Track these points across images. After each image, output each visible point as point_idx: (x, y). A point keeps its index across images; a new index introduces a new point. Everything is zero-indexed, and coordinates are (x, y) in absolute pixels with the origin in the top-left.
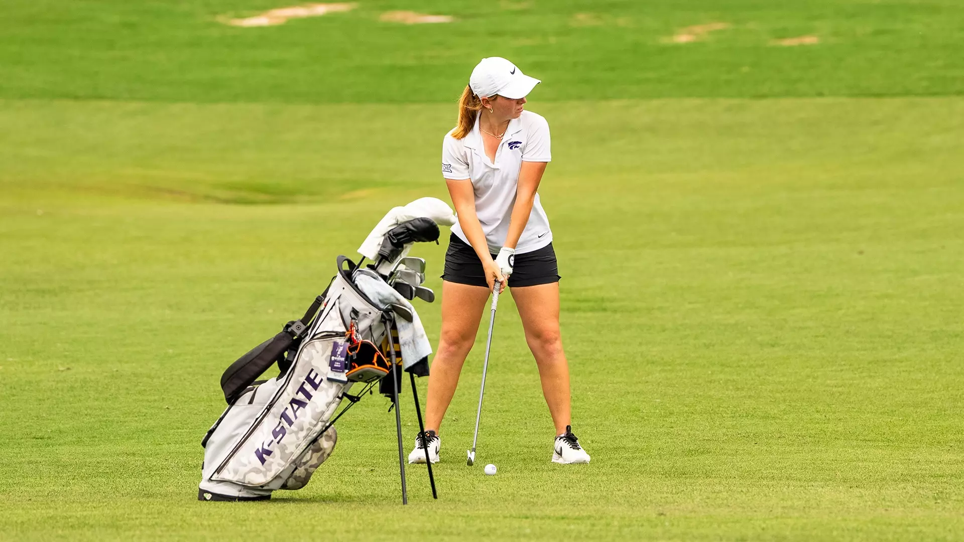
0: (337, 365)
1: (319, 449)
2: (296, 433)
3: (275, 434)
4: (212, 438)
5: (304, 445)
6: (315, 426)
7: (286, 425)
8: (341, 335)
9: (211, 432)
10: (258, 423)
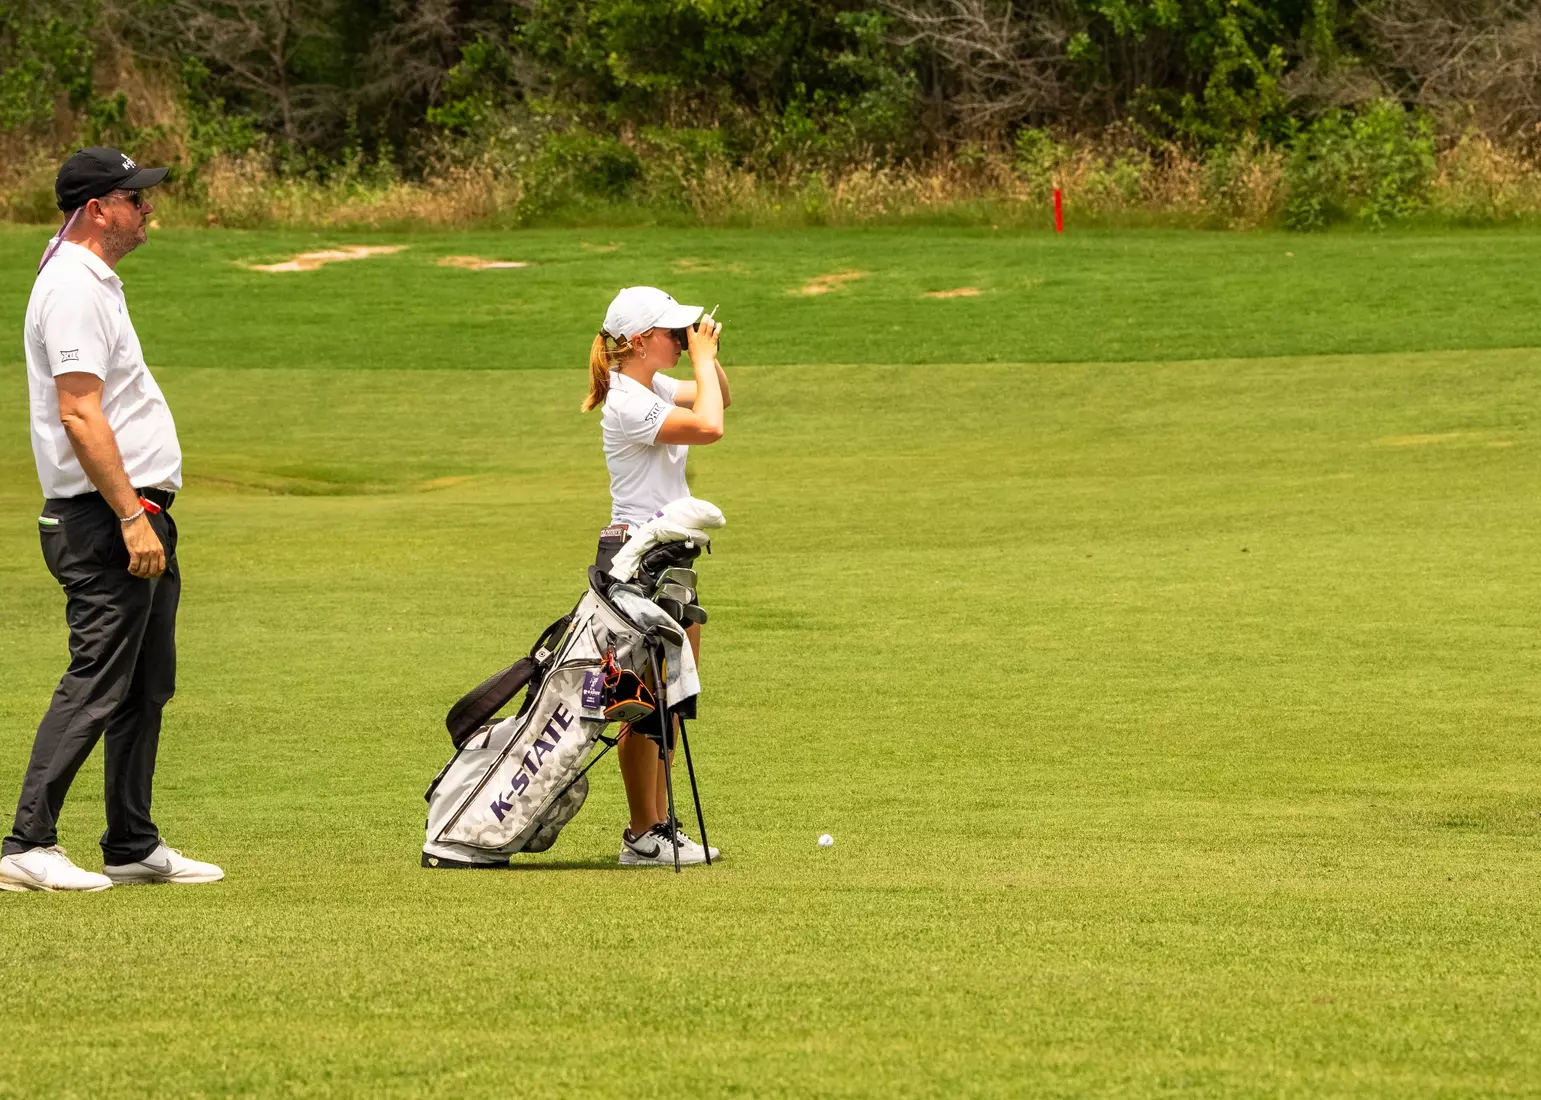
0: (590, 700)
1: (568, 802)
2: (542, 783)
3: (516, 783)
4: (438, 789)
5: (551, 798)
6: (565, 774)
7: (529, 774)
8: (596, 663)
9: (436, 783)
10: (493, 769)
